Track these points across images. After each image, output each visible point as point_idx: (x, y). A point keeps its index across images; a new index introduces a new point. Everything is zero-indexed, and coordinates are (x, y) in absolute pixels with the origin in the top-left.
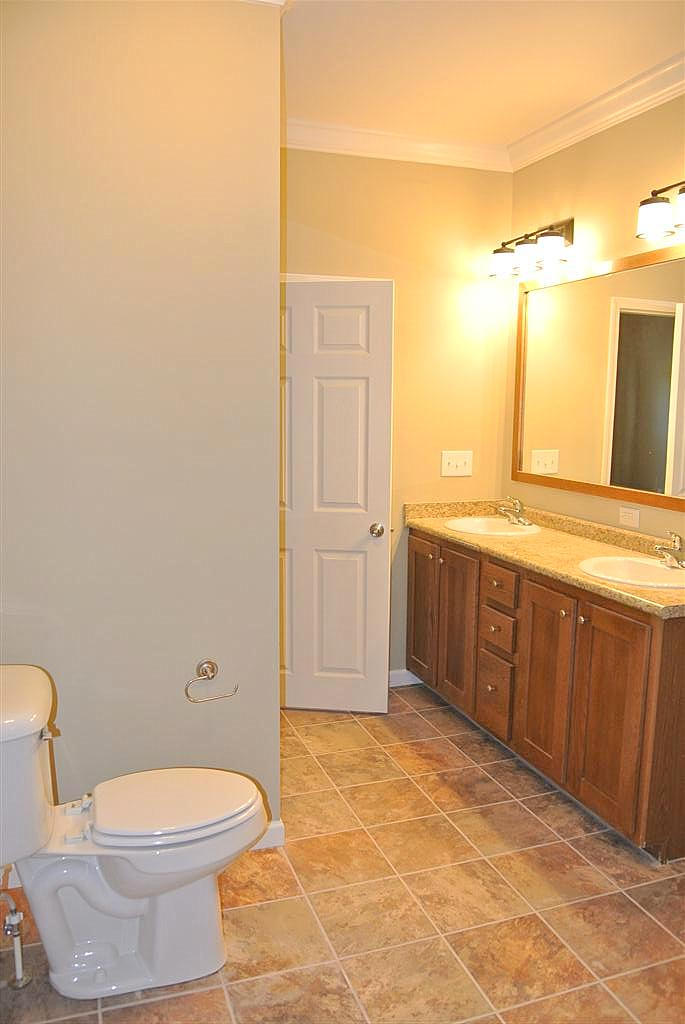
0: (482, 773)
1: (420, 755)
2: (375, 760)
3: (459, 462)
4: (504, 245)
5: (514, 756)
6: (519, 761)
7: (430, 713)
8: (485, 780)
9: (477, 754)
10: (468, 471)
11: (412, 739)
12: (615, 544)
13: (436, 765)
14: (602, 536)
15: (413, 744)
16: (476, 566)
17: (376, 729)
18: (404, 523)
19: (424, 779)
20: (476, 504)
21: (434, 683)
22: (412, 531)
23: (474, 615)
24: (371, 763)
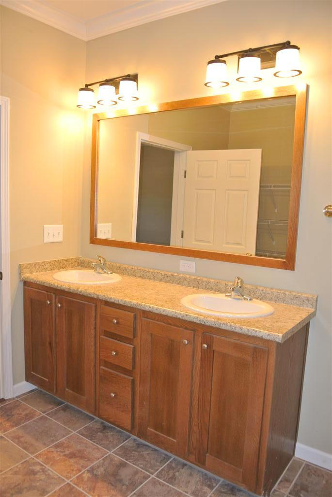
0: (118, 458)
1: (65, 455)
2: (34, 473)
3: (54, 233)
4: (87, 86)
5: (129, 437)
6: (135, 440)
7: (55, 413)
8: (123, 465)
9: (104, 442)
10: (60, 239)
11: (53, 441)
12: (178, 284)
13: (82, 462)
14: (167, 279)
15: (56, 446)
16: (93, 308)
17: (22, 439)
18: (20, 278)
19: (80, 478)
20: (66, 261)
21: (55, 390)
22: (26, 283)
23: (93, 343)
24: (32, 477)
